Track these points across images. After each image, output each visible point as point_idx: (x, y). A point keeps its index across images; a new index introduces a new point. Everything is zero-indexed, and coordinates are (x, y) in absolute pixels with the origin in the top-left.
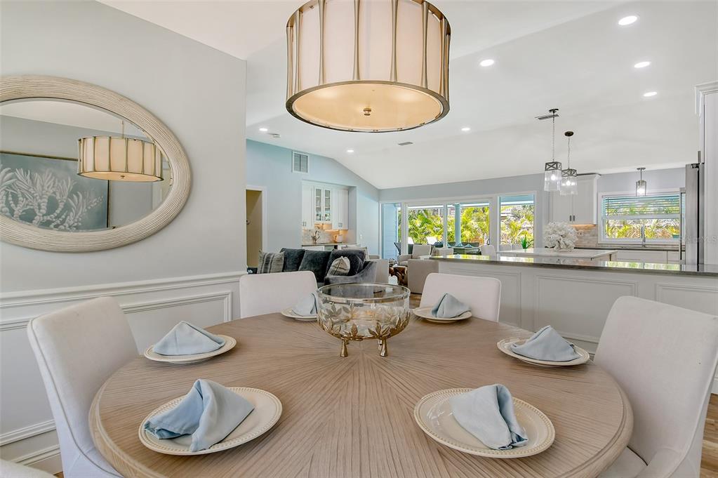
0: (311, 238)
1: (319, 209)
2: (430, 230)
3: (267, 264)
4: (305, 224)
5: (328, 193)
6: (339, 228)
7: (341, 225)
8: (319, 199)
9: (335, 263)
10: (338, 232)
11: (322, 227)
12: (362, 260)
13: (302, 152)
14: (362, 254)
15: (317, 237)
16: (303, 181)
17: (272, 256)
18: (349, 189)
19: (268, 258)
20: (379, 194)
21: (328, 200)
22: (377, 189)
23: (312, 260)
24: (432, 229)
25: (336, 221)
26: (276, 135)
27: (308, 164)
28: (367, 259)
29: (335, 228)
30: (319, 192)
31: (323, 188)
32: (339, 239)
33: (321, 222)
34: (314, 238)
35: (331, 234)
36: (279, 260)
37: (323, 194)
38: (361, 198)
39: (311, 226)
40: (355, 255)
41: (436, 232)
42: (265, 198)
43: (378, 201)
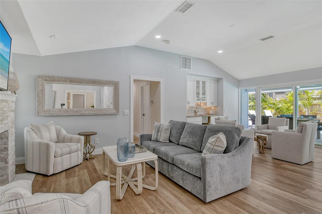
0: (193, 112)
1: (198, 94)
2: (266, 106)
3: (158, 132)
4: (189, 103)
5: (204, 83)
6: (211, 105)
7: (212, 103)
8: (198, 87)
9: (212, 140)
10: (211, 108)
11: (200, 105)
12: (239, 135)
13: (187, 56)
14: (238, 130)
15: (197, 111)
16: (187, 75)
17: (162, 126)
18: (218, 80)
19: (159, 127)
20: (238, 83)
21: (204, 87)
22: (237, 79)
23: (190, 132)
24: (268, 105)
25: (209, 101)
26: (167, 42)
27: (191, 64)
28: (243, 135)
29: (209, 105)
30: (198, 82)
31: (201, 79)
32: (211, 112)
33: (199, 102)
34: (195, 112)
35: (206, 109)
36: (166, 130)
37: (201, 84)
38: (227, 86)
39: (193, 104)
40: (231, 132)
41: (270, 107)
42: (162, 86)
43: (238, 87)
